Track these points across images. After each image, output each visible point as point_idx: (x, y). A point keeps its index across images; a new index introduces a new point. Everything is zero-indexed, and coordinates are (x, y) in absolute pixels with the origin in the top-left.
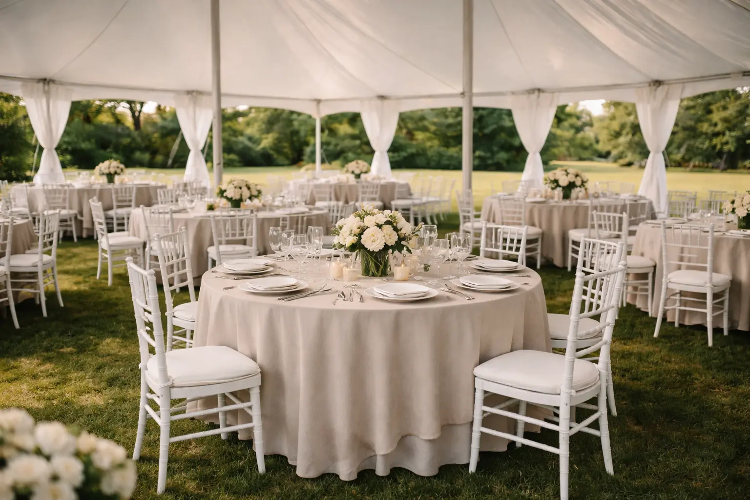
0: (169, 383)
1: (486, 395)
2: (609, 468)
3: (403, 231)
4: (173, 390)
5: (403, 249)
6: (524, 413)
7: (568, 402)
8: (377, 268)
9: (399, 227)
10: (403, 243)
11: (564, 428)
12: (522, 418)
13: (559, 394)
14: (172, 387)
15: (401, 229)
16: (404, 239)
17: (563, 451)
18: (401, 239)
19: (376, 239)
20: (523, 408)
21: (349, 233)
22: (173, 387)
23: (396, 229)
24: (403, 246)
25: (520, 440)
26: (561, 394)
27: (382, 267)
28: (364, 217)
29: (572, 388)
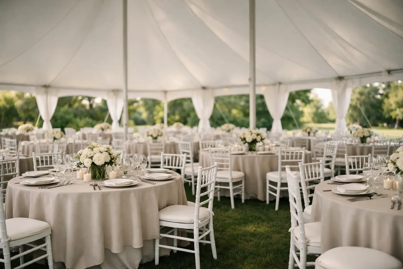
0: (9, 239)
1: (161, 228)
2: (215, 256)
3: (113, 155)
4: (11, 242)
5: (113, 164)
6: (177, 234)
7: (198, 226)
8: (100, 174)
9: (111, 153)
10: (113, 161)
11: (196, 240)
12: (175, 237)
13: (193, 223)
14: (9, 241)
15: (112, 154)
16: (113, 159)
17: (196, 251)
18: (112, 159)
19: (100, 159)
20: (176, 232)
21: (85, 157)
22: (11, 241)
23: (110, 154)
24: (113, 162)
25: (176, 249)
26: (194, 223)
27: (102, 174)
28: (93, 149)
29: (199, 219)
